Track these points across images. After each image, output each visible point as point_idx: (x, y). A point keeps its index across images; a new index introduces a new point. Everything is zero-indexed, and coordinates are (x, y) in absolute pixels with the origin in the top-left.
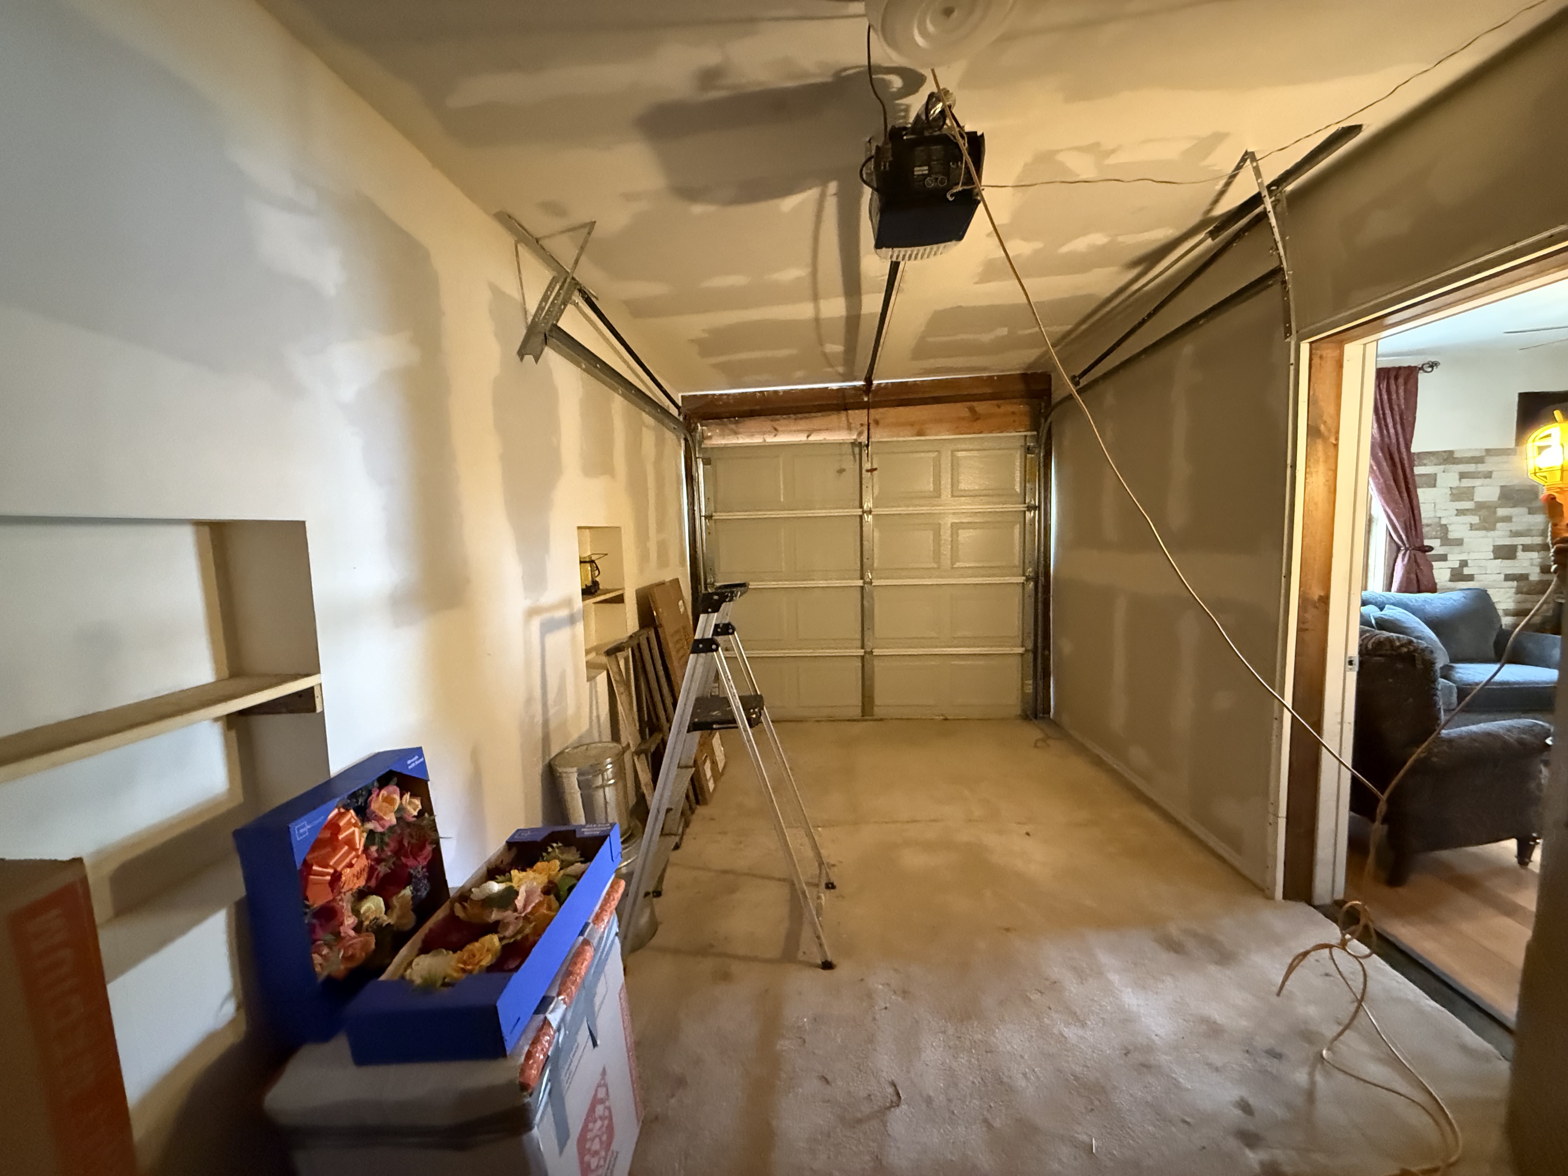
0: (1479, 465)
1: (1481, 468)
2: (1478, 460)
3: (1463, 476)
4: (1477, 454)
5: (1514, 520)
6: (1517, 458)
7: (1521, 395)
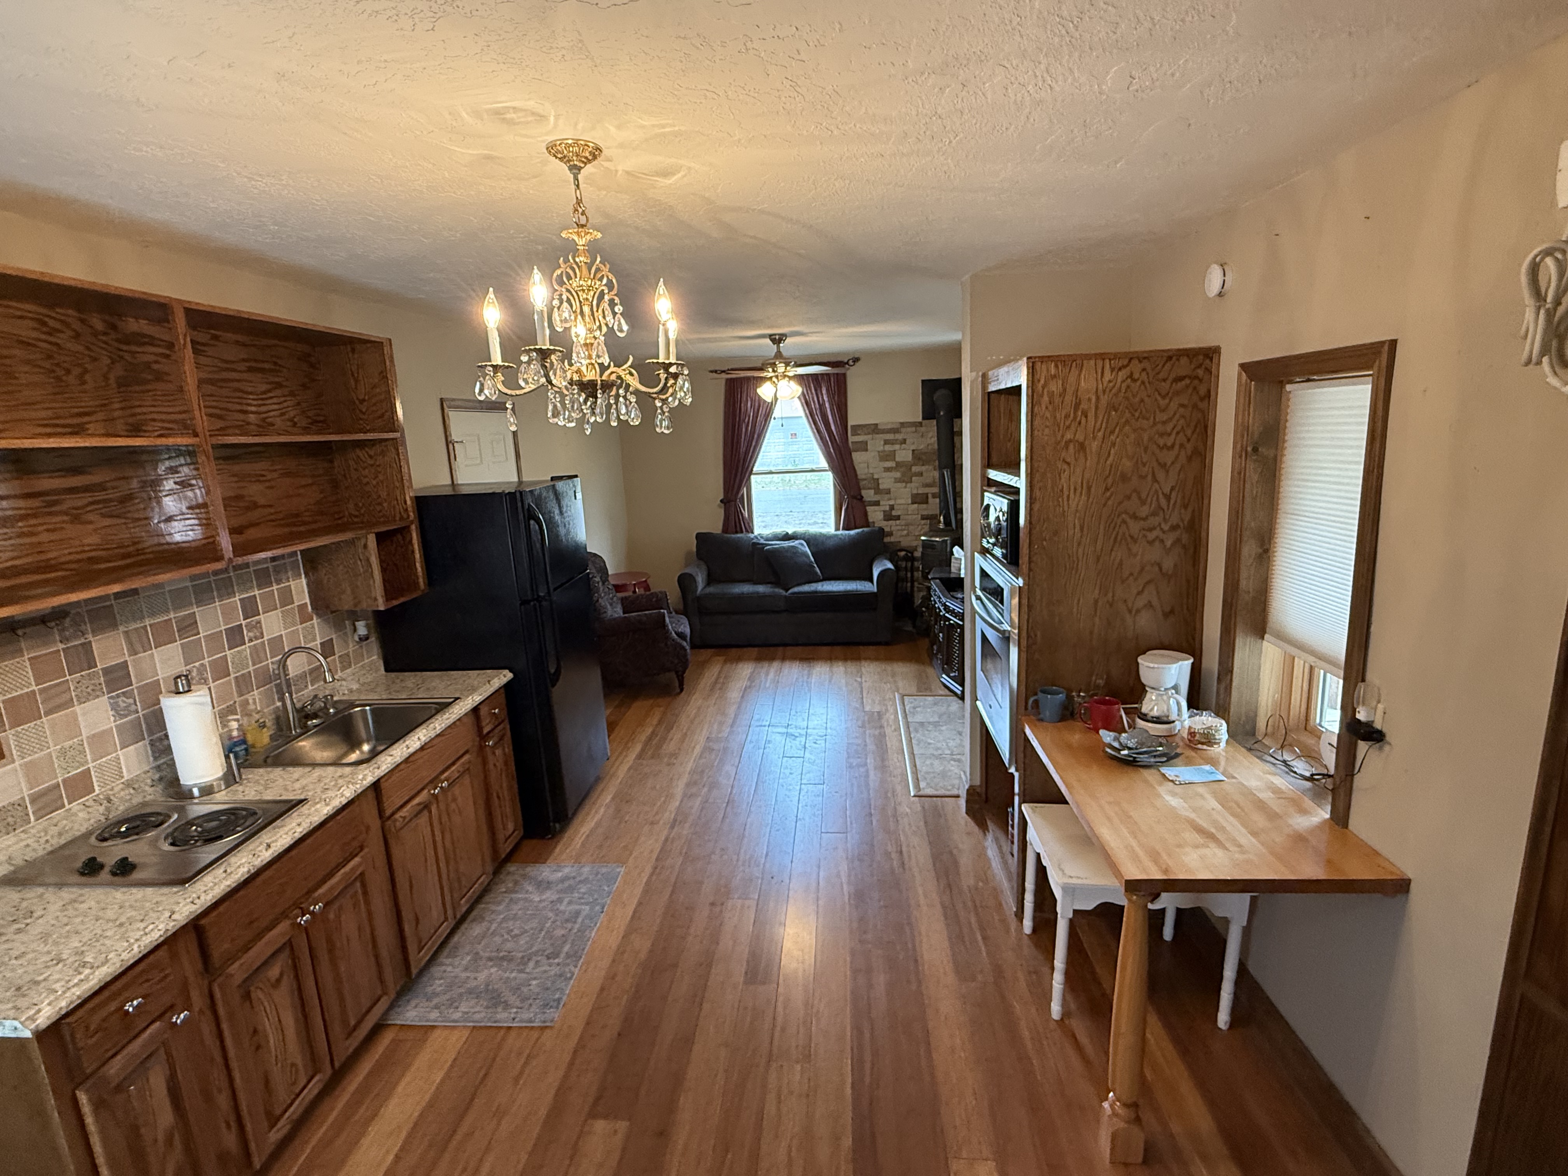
0: (897, 435)
1: (900, 437)
2: (895, 431)
3: (886, 442)
4: (894, 426)
5: (924, 474)
6: (923, 429)
7: (923, 381)
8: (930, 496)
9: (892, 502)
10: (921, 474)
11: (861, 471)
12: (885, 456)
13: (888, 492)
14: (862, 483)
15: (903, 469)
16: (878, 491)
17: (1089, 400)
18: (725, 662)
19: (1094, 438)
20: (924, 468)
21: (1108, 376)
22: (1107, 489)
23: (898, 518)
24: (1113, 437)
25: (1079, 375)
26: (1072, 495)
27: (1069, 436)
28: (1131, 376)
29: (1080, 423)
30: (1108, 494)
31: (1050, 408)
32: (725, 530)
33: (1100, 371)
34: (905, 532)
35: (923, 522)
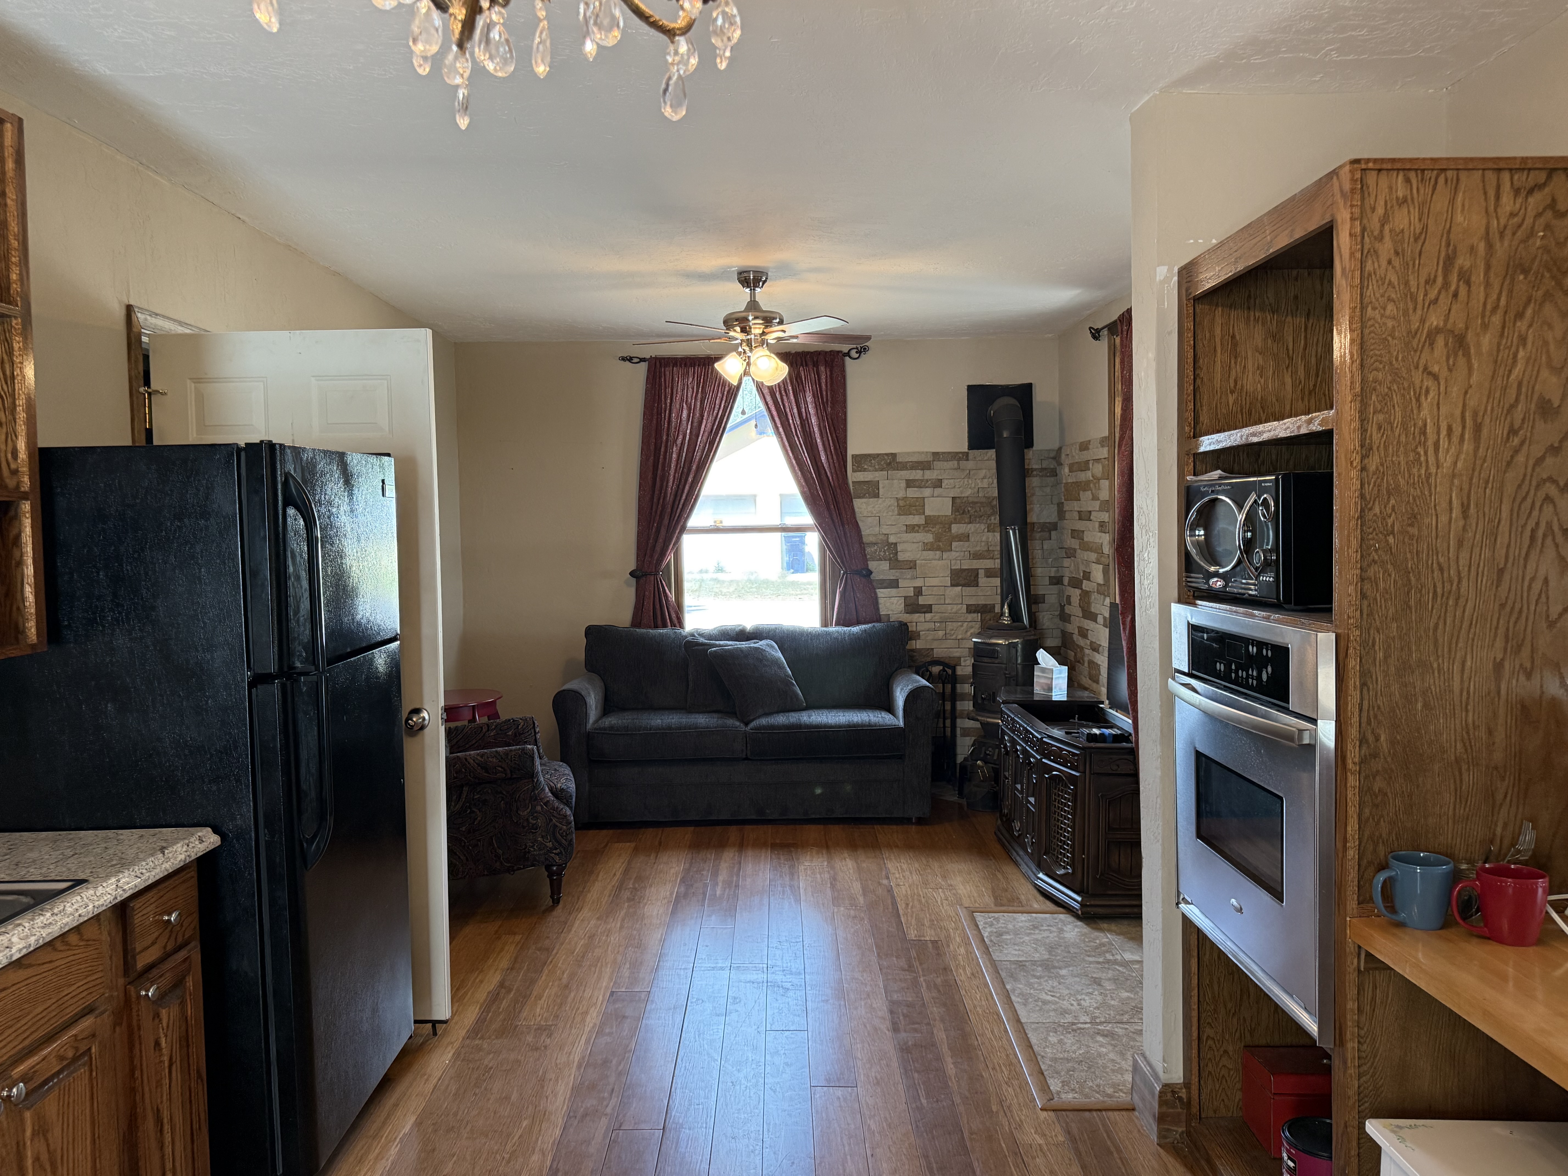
0: (927, 472)
1: (929, 475)
2: (924, 466)
3: (910, 484)
4: (922, 458)
5: (972, 539)
6: (970, 464)
7: (970, 388)
8: (981, 573)
9: (918, 583)
10: (965, 537)
11: (869, 529)
12: (907, 507)
13: (912, 565)
14: (868, 550)
15: (937, 529)
16: (895, 562)
17: (1472, 249)
18: (636, 851)
19: (1485, 326)
20: (971, 528)
21: (1508, 203)
22: (1513, 432)
23: (928, 609)
24: (1522, 325)
25: (1452, 201)
26: (1444, 443)
27: (1435, 320)
28: (1552, 205)
29: (1455, 295)
30: (1516, 441)
31: (1396, 262)
32: (637, 620)
33: (1492, 193)
34: (941, 633)
35: (971, 617)
